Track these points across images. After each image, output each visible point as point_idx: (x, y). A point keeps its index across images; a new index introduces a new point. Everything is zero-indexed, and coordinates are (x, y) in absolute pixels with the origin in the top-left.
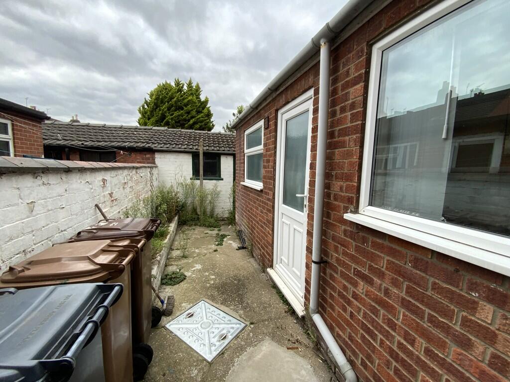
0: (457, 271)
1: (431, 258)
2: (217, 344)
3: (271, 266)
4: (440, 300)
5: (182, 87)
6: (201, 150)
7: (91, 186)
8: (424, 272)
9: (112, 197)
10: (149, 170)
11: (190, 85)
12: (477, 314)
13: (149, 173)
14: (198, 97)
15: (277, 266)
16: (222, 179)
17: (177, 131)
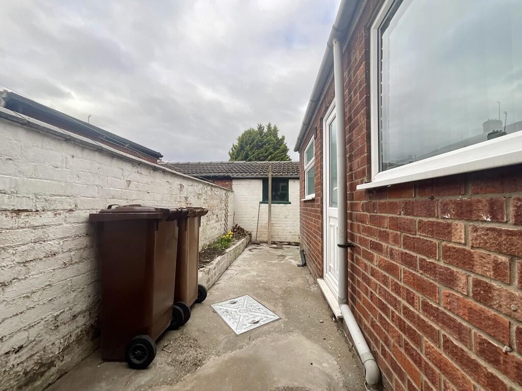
0: (432, 198)
1: (415, 197)
2: (248, 325)
3: (322, 277)
4: (425, 238)
5: (263, 130)
6: (270, 176)
7: (170, 186)
8: (412, 215)
9: (187, 201)
10: (225, 192)
11: (269, 127)
12: (453, 238)
13: (224, 194)
14: (275, 135)
15: (326, 274)
16: (290, 203)
17: (253, 163)
